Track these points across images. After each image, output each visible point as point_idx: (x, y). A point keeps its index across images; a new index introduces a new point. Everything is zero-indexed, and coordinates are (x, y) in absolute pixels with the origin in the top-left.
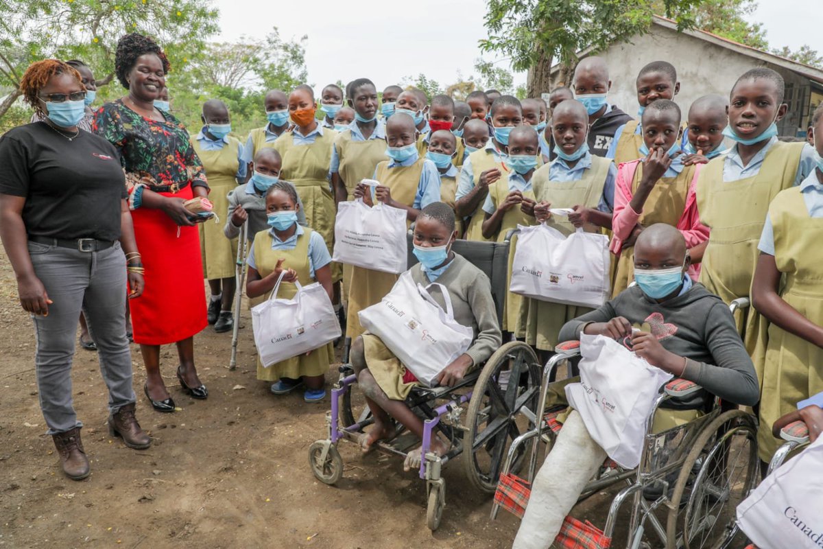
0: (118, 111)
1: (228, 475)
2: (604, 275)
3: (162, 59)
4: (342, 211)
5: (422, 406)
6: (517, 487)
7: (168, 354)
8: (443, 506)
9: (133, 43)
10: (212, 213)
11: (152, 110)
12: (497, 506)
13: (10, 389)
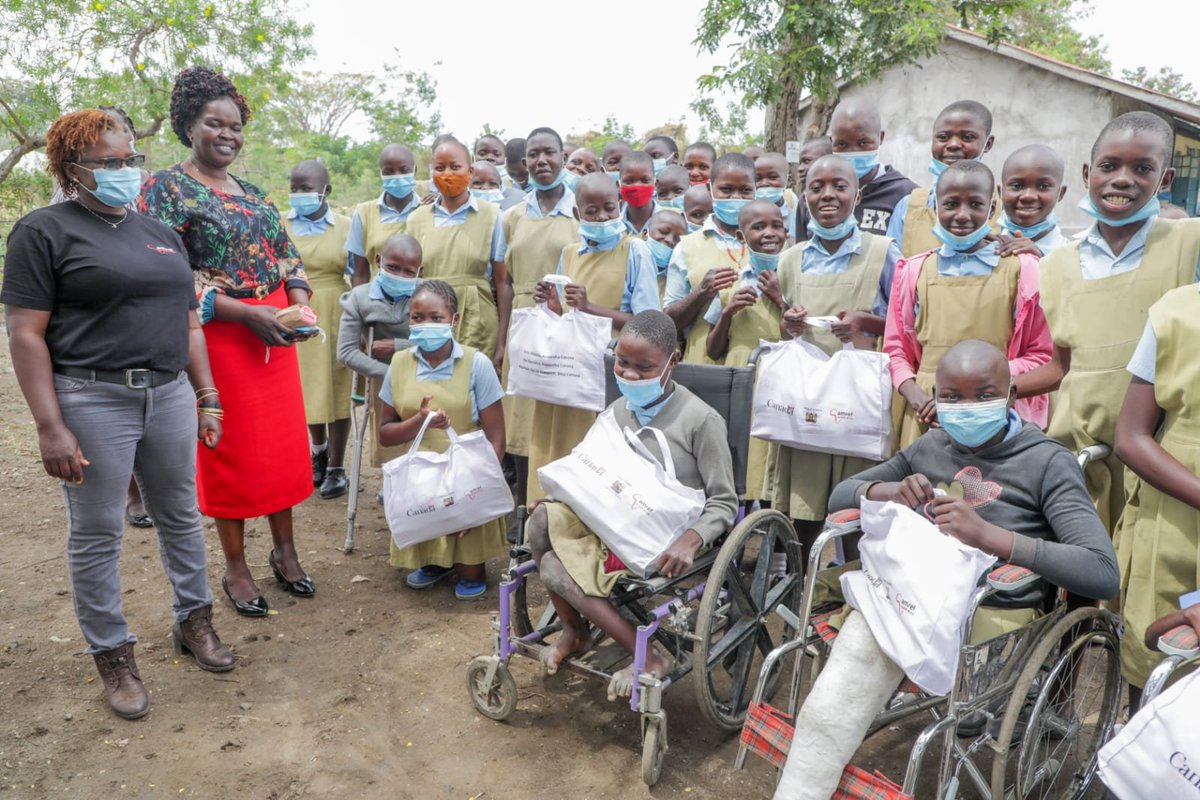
0: (176, 182)
1: (350, 709)
2: (883, 411)
3: (239, 105)
4: (518, 323)
5: (632, 605)
6: (773, 723)
7: (254, 531)
8: (664, 752)
9: (198, 83)
10: (317, 328)
11: (225, 179)
12: (745, 750)
13: (26, 586)
